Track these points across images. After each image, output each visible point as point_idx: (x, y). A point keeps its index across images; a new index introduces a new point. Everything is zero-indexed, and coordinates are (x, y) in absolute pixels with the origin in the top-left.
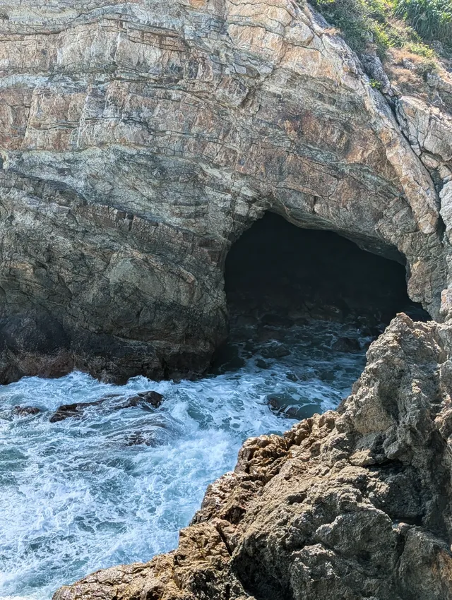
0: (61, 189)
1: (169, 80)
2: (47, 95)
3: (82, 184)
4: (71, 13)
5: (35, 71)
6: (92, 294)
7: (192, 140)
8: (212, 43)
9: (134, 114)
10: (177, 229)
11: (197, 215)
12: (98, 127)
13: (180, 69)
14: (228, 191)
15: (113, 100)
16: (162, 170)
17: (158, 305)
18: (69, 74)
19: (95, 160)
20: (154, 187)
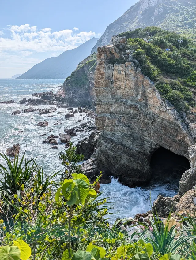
0: (111, 140)
1: (135, 117)
2: (109, 119)
3: (116, 139)
4: (114, 100)
5: (107, 113)
6: (117, 166)
7: (140, 131)
8: (144, 109)
9: (127, 125)
10: (137, 151)
11: (142, 148)
12: (119, 128)
13: (137, 115)
14: (150, 142)
15: (122, 121)
16: (134, 137)
17: (133, 169)
18: (114, 114)
19: (119, 135)
20: (132, 141)
